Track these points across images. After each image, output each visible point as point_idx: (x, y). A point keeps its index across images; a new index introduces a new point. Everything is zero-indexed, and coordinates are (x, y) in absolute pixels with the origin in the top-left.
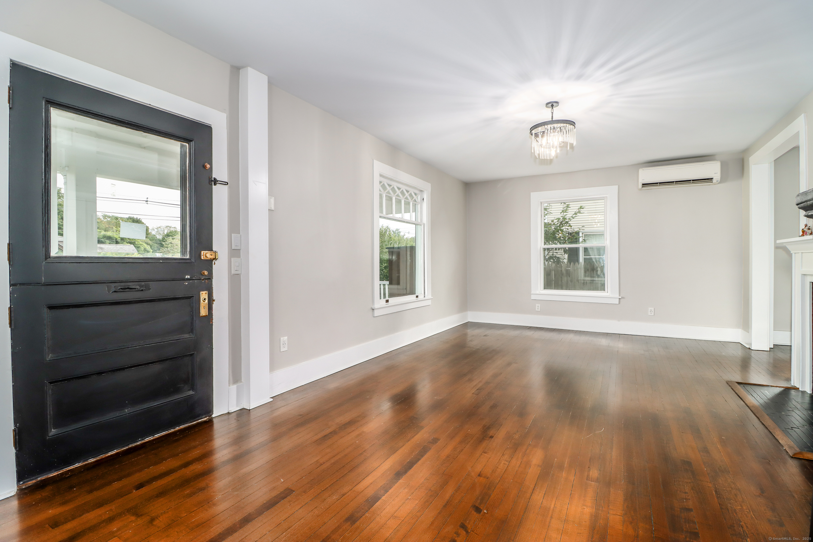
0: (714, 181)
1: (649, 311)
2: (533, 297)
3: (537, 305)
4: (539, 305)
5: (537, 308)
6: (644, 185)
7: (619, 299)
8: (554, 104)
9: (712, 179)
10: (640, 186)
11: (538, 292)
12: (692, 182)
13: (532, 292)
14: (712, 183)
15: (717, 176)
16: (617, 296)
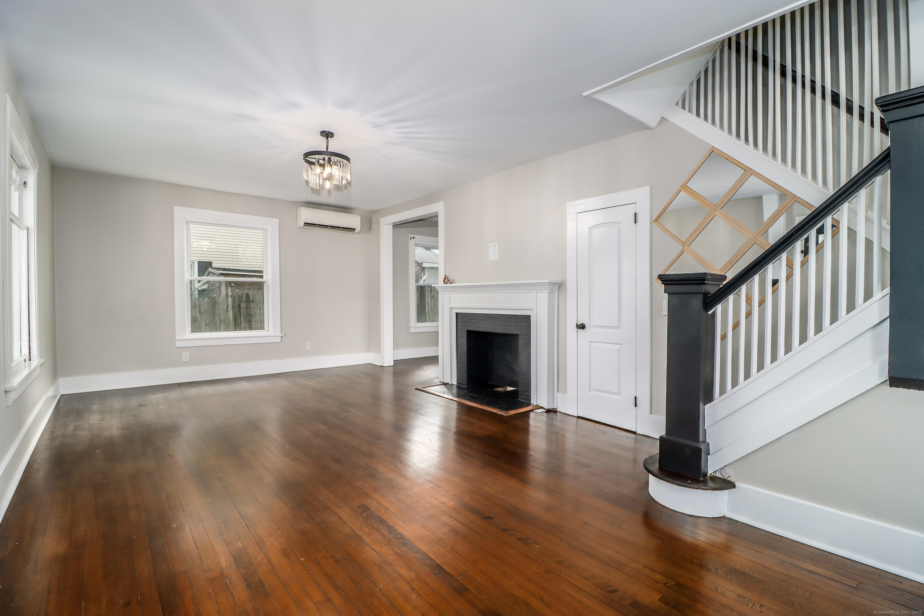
0: (356, 231)
1: (307, 346)
2: (178, 344)
3: (184, 354)
4: (187, 354)
5: (184, 357)
6: (306, 224)
7: (281, 336)
8: (329, 134)
9: (354, 229)
10: (302, 224)
11: (185, 337)
12: (341, 229)
13: (177, 338)
14: (354, 233)
15: (358, 229)
16: (279, 334)
